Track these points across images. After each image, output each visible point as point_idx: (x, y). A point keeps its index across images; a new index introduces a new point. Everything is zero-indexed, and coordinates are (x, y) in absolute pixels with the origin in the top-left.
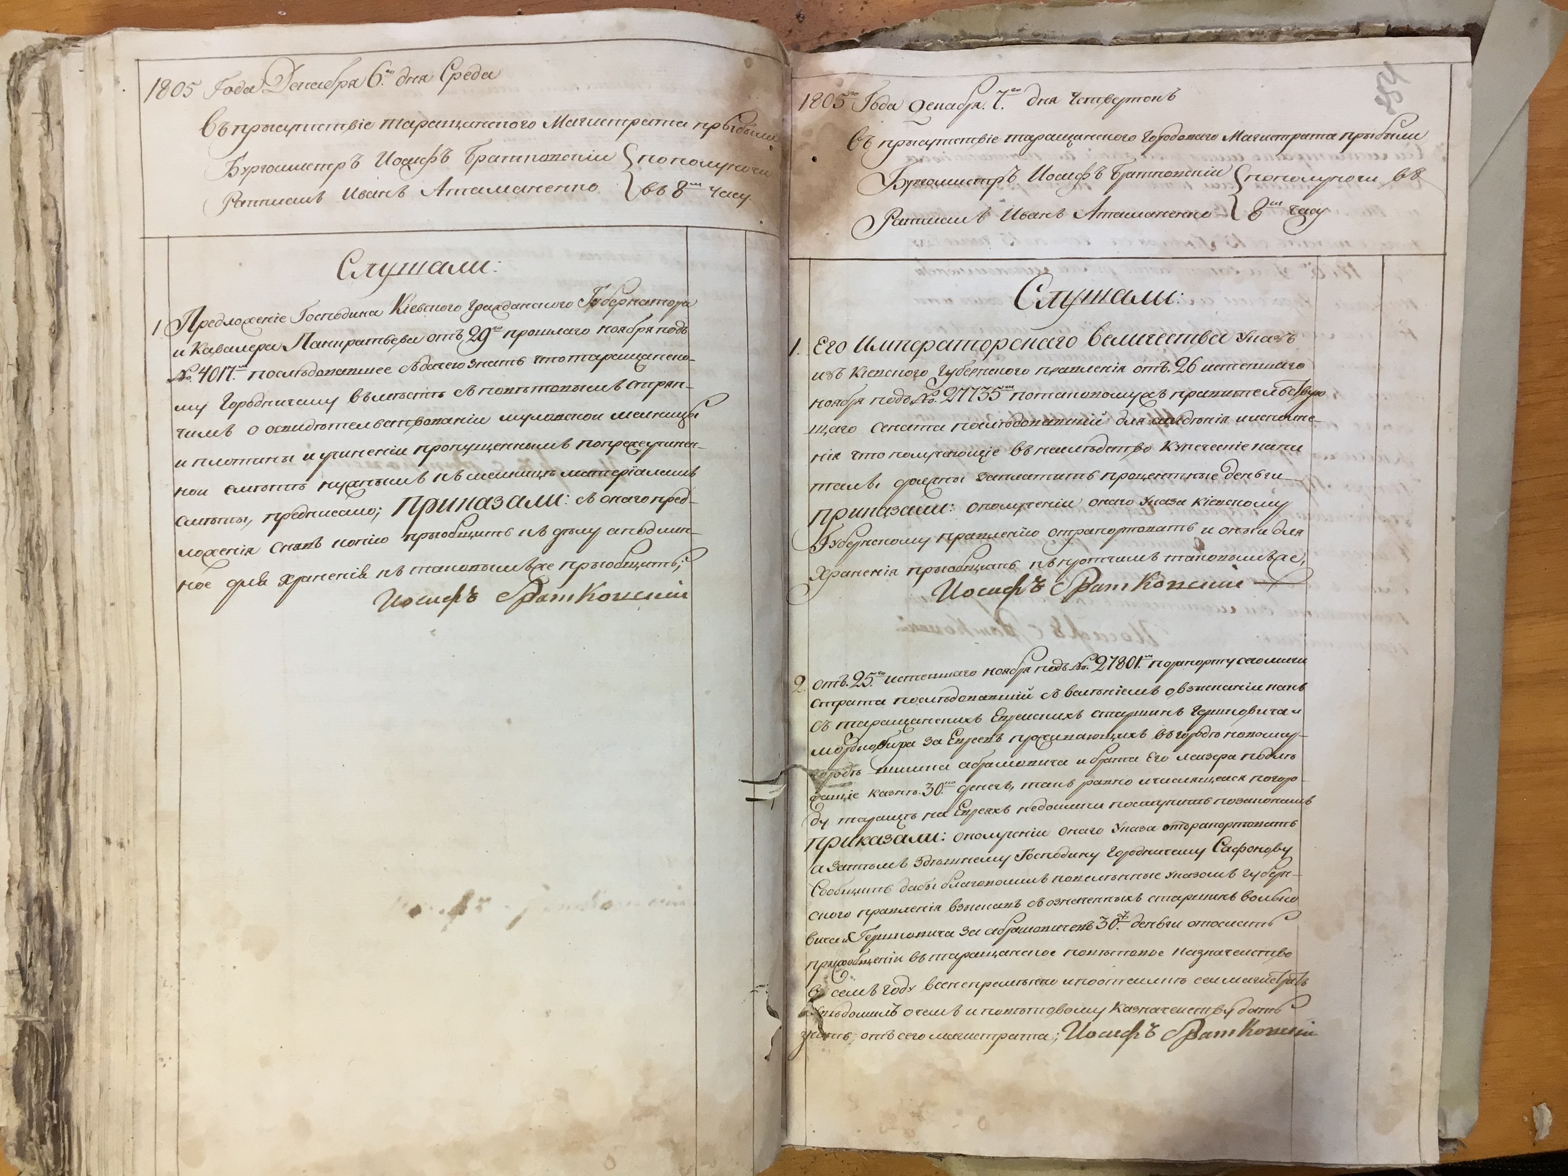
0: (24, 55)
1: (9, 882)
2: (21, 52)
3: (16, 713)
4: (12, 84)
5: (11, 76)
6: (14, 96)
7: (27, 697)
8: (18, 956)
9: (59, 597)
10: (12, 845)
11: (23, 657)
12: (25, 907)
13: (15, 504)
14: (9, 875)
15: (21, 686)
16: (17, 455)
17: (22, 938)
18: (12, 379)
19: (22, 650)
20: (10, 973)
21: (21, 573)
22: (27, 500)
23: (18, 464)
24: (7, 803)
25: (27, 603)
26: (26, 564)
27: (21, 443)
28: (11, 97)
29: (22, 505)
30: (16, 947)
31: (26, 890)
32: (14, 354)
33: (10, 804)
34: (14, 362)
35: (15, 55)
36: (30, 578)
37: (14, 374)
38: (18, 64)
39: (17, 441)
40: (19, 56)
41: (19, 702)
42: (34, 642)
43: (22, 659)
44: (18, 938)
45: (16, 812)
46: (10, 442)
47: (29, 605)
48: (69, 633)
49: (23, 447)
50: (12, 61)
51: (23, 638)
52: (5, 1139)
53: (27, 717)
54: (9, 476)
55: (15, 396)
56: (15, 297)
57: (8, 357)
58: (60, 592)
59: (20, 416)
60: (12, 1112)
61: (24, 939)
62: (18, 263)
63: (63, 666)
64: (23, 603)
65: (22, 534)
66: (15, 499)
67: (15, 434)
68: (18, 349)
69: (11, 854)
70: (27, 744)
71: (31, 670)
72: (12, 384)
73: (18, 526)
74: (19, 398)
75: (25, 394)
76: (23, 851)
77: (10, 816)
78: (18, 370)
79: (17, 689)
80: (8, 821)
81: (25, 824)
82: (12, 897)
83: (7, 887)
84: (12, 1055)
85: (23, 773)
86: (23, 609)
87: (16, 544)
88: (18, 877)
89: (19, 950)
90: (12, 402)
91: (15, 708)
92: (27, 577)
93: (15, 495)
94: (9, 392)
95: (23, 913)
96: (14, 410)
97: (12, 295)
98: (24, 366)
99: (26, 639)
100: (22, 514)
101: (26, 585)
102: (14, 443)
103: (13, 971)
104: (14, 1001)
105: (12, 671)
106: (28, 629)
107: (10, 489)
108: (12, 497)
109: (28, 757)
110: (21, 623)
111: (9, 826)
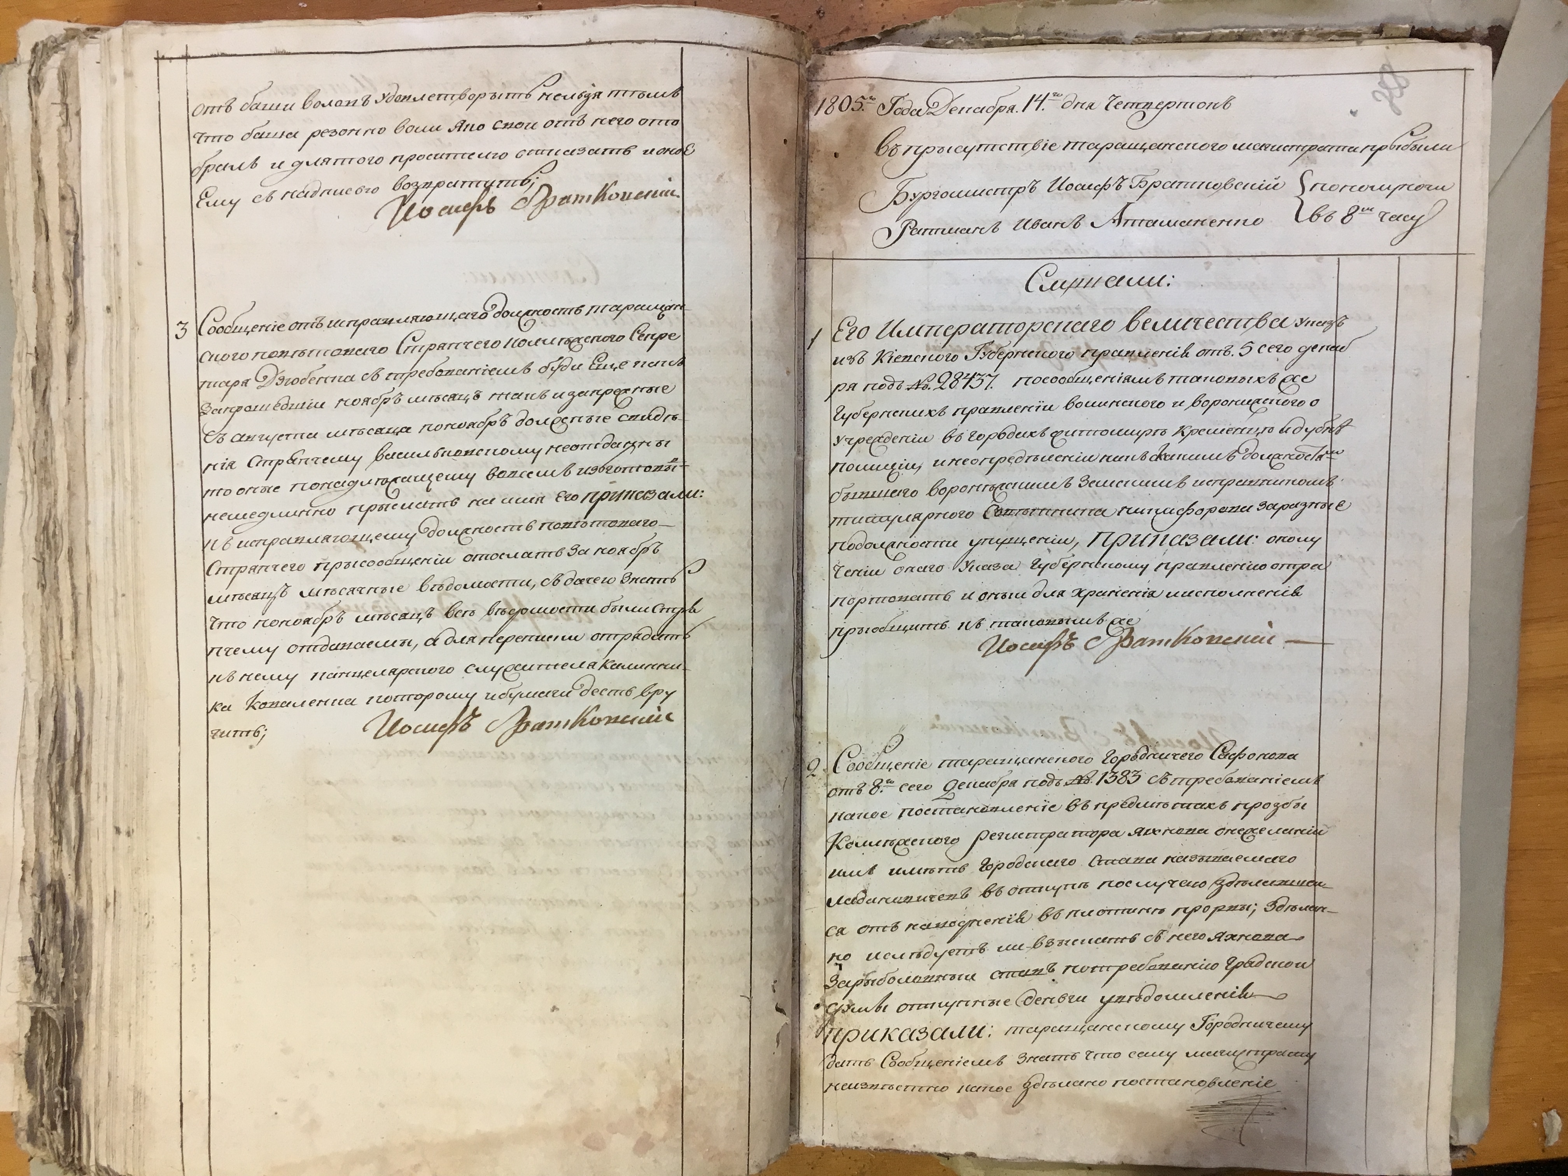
0: (45, 45)
1: (23, 869)
2: (42, 42)
3: (31, 700)
4: (33, 74)
5: (32, 65)
6: (35, 86)
7: (43, 685)
8: (31, 942)
9: (74, 587)
10: (26, 832)
11: (38, 646)
12: (38, 894)
13: (33, 493)
14: (23, 862)
15: (37, 674)
16: (34, 444)
17: (35, 925)
18: (30, 368)
19: (38, 637)
20: (23, 959)
21: (38, 561)
22: (44, 488)
23: (37, 453)
24: (22, 790)
25: (43, 591)
26: (42, 554)
27: (39, 431)
28: (32, 87)
29: (40, 492)
30: (30, 934)
31: (40, 877)
32: (33, 342)
33: (25, 790)
34: (33, 351)
35: (37, 45)
36: (46, 566)
37: (33, 362)
38: (39, 54)
39: (36, 430)
40: (40, 46)
41: (35, 689)
42: (50, 630)
43: (38, 648)
44: (31, 924)
45: (30, 800)
46: (29, 431)
47: (45, 593)
48: (83, 623)
49: (41, 436)
50: (34, 51)
51: (39, 627)
52: (16, 1124)
53: (42, 705)
54: (27, 464)
55: (34, 386)
56: (35, 286)
57: (27, 346)
58: (75, 582)
59: (38, 404)
60: (23, 1098)
61: (38, 925)
62: (38, 252)
63: (77, 656)
64: (39, 591)
65: (39, 524)
66: (33, 488)
67: (34, 422)
68: (37, 338)
69: (26, 842)
70: (44, 732)
71: (47, 659)
72: (30, 373)
73: (35, 515)
74: (38, 387)
75: (44, 383)
76: (37, 838)
77: (25, 802)
78: (37, 358)
79: (33, 676)
80: (22, 807)
81: (40, 813)
82: (26, 884)
83: (21, 874)
84: (24, 1041)
85: (38, 760)
86: (40, 597)
87: (33, 533)
88: (31, 864)
89: (32, 936)
90: (31, 390)
91: (31, 695)
92: (43, 564)
93: (33, 483)
94: (28, 381)
95: (37, 900)
96: (32, 398)
97: (31, 285)
98: (43, 354)
99: (42, 627)
100: (40, 502)
101: (42, 573)
102: (32, 432)
103: (26, 957)
104: (27, 987)
105: (28, 659)
106: (44, 618)
107: (28, 478)
108: (29, 486)
109: (43, 745)
110: (38, 611)
111: (23, 811)
